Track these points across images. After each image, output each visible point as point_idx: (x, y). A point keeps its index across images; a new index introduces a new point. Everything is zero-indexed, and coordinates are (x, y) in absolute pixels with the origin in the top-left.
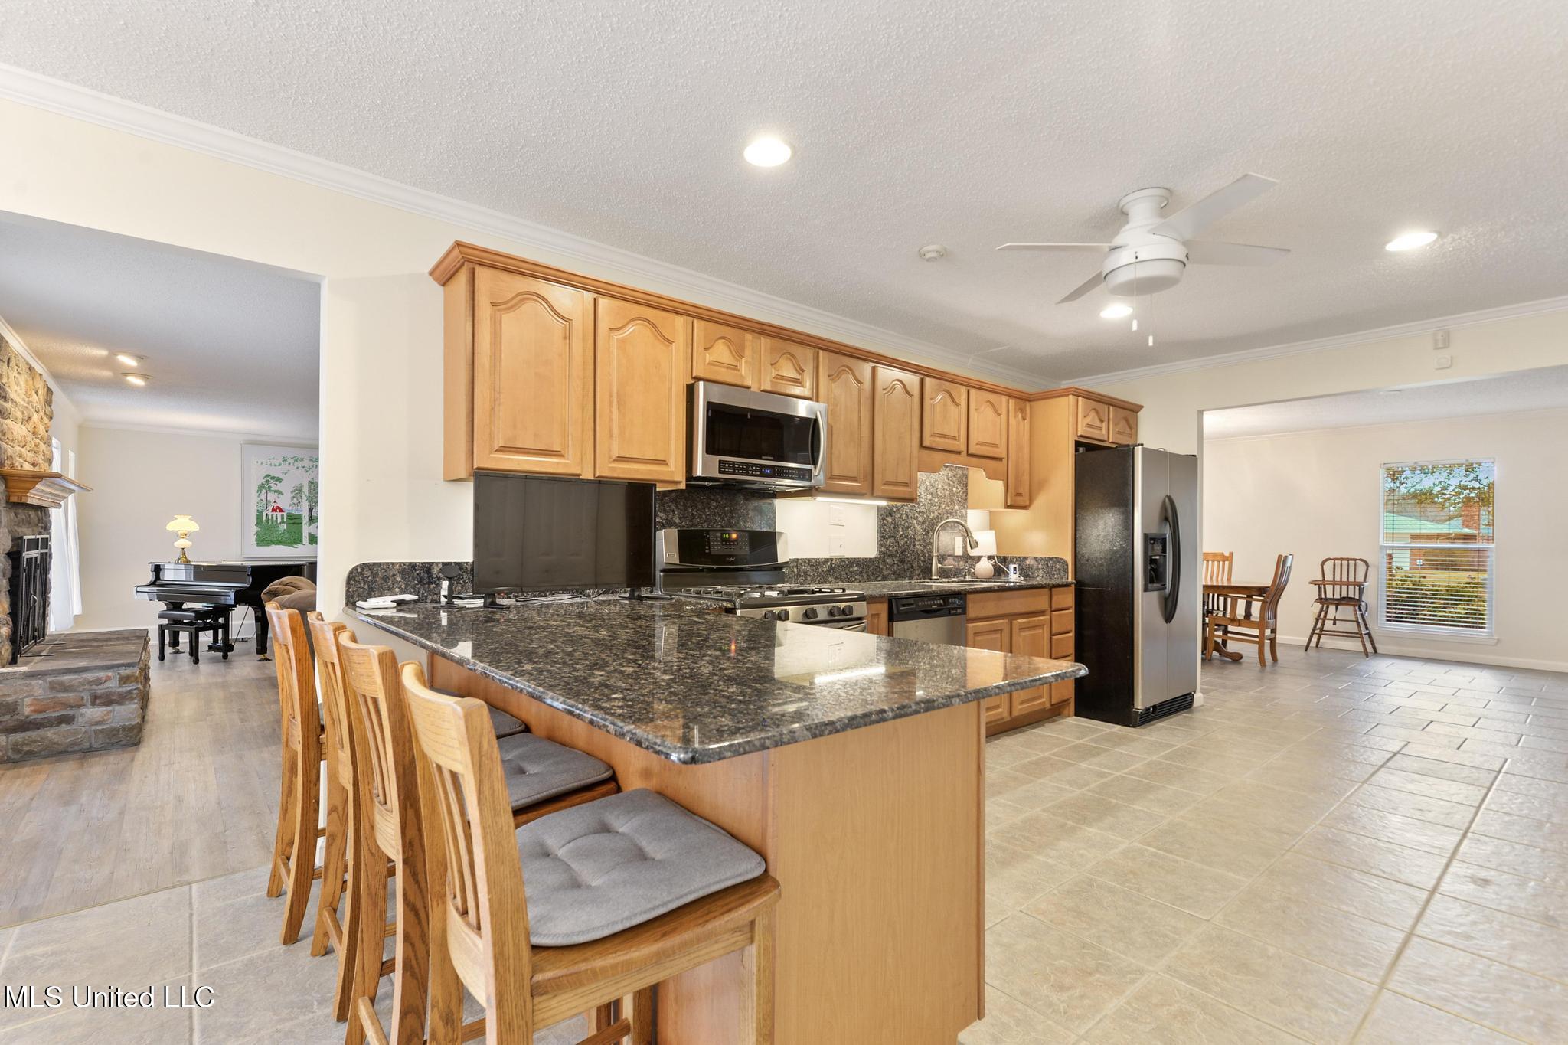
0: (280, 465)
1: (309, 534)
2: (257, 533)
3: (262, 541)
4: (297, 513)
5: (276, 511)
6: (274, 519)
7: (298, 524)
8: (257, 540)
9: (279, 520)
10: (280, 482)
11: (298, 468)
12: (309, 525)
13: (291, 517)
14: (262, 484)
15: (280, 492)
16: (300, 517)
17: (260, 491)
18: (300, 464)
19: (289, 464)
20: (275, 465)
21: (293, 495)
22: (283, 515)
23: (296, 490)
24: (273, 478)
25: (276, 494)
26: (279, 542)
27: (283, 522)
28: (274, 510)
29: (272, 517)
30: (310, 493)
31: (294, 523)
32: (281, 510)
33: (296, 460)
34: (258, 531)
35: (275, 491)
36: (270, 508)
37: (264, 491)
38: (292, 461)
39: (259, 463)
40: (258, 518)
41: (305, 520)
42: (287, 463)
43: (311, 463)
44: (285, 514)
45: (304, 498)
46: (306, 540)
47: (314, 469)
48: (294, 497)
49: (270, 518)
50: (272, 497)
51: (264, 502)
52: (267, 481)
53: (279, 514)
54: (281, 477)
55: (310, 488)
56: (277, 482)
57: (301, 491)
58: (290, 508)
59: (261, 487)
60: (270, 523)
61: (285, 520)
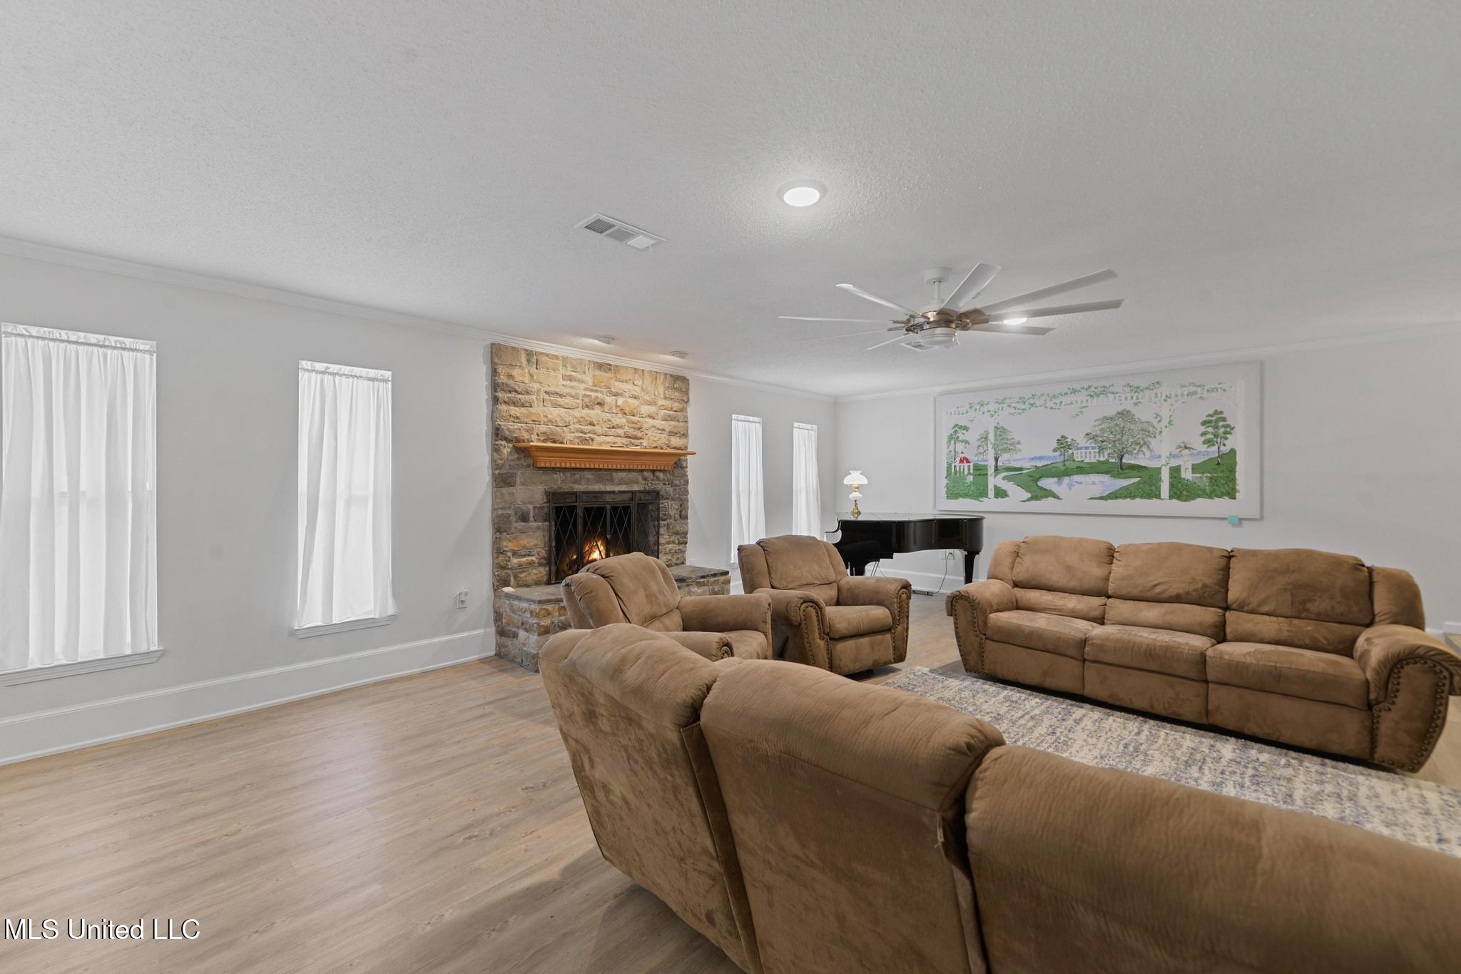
0: (967, 412)
1: (995, 486)
2: (947, 486)
3: (952, 494)
4: (983, 463)
5: (963, 462)
6: (962, 470)
7: (984, 475)
8: (947, 493)
9: (966, 472)
10: (967, 431)
11: (983, 413)
12: (995, 476)
13: (977, 468)
14: (952, 435)
15: (966, 442)
16: (985, 468)
17: (949, 442)
18: (985, 408)
19: (976, 410)
20: (963, 414)
21: (979, 443)
22: (969, 466)
23: (982, 438)
24: (961, 427)
25: (963, 444)
26: (966, 496)
27: (969, 474)
28: (961, 461)
29: (960, 469)
30: (996, 440)
31: (980, 475)
32: (968, 461)
33: (982, 405)
34: (947, 484)
35: (963, 441)
36: (958, 459)
37: (953, 442)
38: (978, 407)
39: (949, 414)
40: (947, 471)
41: (991, 471)
42: (973, 409)
43: (997, 406)
44: (971, 465)
45: (990, 446)
46: (991, 493)
47: (1000, 412)
48: (980, 446)
49: (958, 469)
50: (960, 447)
51: (953, 453)
52: (955, 431)
53: (966, 465)
54: (968, 425)
55: (995, 434)
56: (964, 432)
57: (986, 438)
58: (976, 459)
59: (951, 437)
60: (958, 475)
61: (972, 471)
